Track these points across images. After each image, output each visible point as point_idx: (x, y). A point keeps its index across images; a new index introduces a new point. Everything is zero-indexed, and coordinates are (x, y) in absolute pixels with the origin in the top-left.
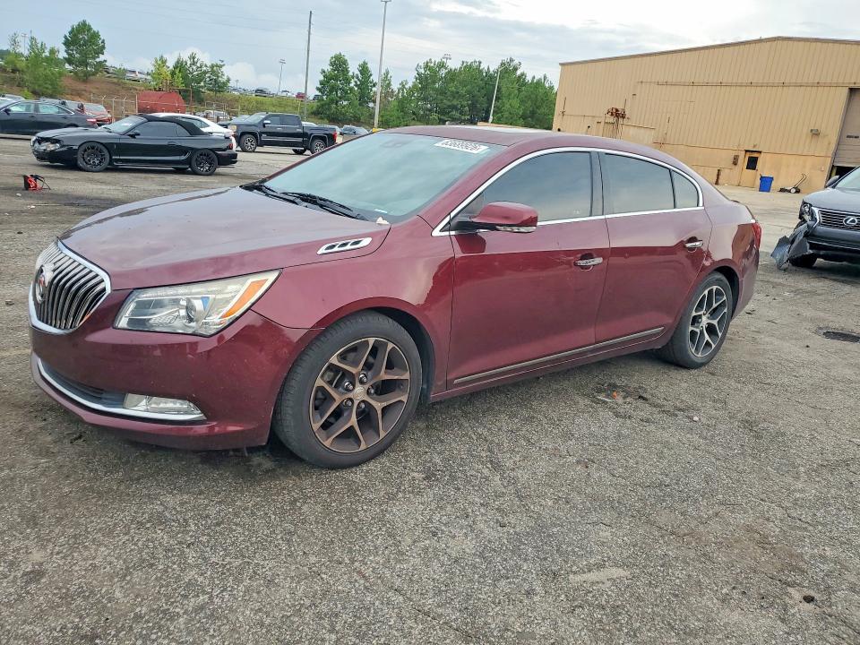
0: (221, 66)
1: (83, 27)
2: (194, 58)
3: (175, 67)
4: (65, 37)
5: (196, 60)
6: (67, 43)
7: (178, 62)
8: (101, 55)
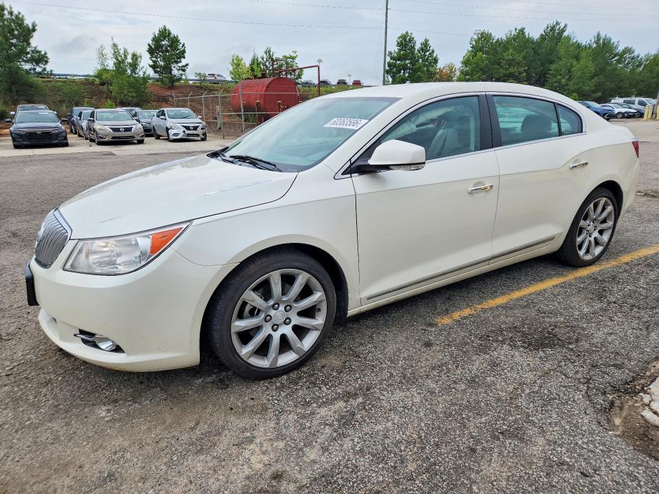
0: (293, 58)
1: (164, 33)
2: (270, 52)
3: (253, 63)
4: (149, 45)
5: (271, 53)
6: (151, 51)
7: (254, 60)
8: (182, 59)
